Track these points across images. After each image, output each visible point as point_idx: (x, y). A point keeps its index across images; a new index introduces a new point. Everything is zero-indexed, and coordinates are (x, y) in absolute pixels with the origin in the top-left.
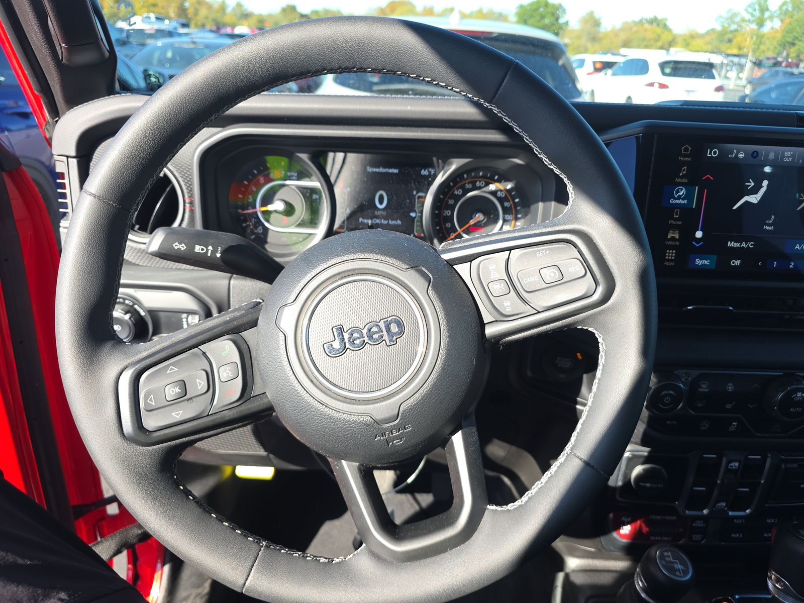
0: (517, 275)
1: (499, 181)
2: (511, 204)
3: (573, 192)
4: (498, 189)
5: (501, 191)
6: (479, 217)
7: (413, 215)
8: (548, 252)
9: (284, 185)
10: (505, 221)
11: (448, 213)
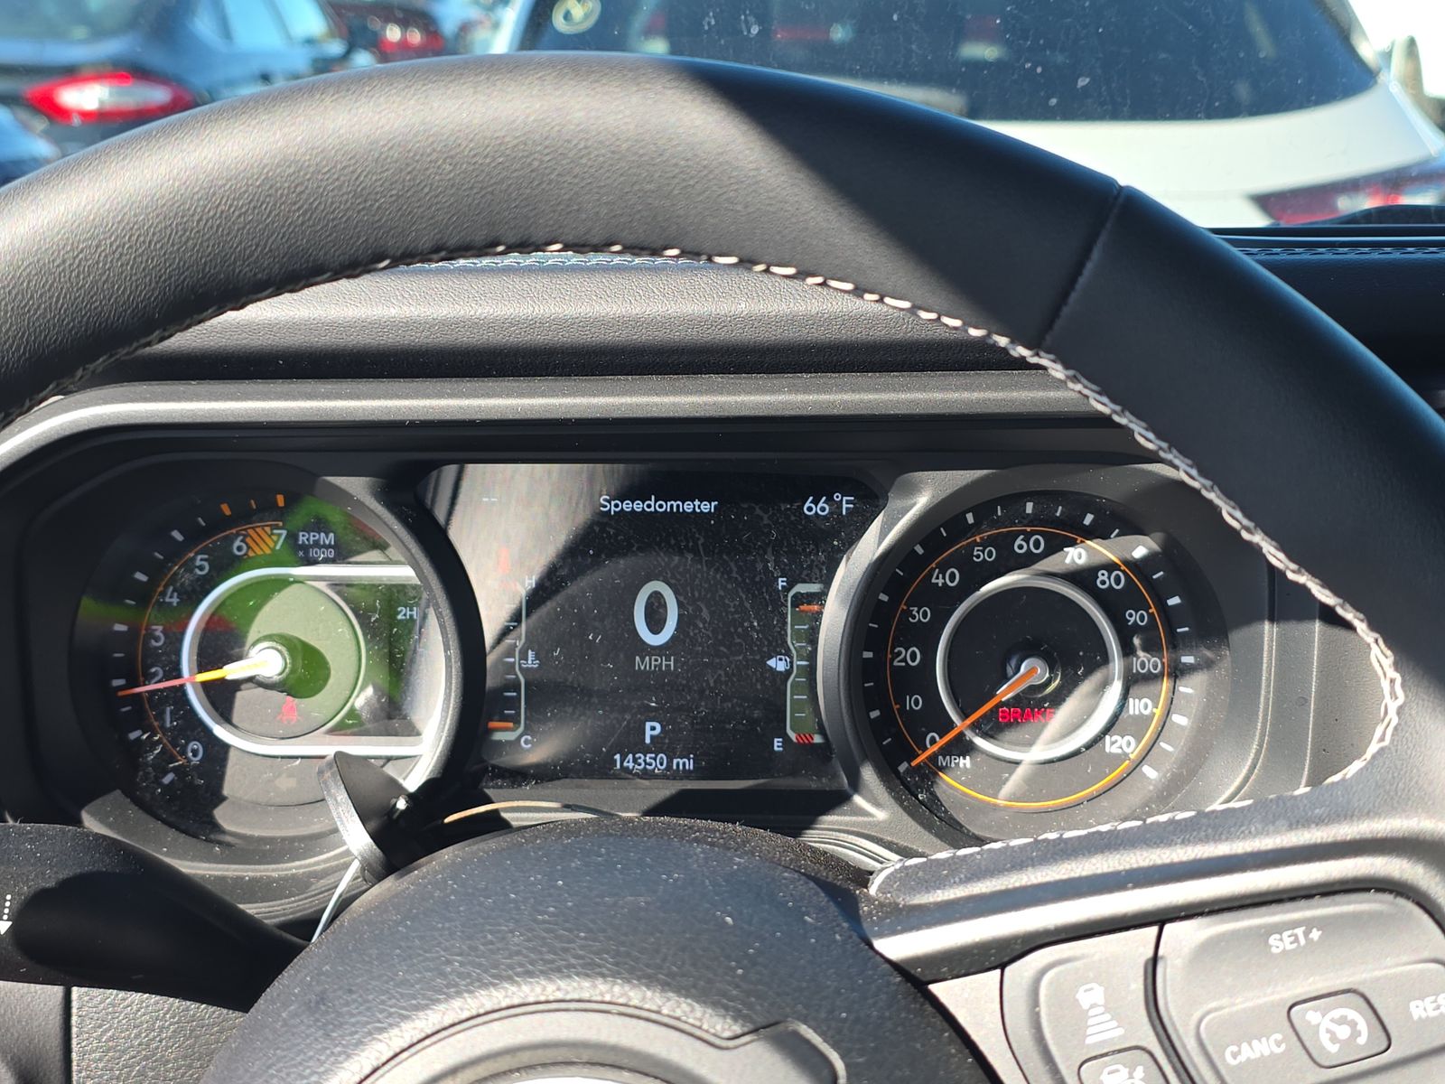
0: (1198, 1027)
1: (1098, 532)
2: (1151, 616)
3: (1398, 677)
4: (1097, 561)
5: (1111, 567)
6: (1032, 671)
7: (777, 664)
8: (1315, 934)
9: (283, 583)
10: (1132, 682)
11: (910, 656)
